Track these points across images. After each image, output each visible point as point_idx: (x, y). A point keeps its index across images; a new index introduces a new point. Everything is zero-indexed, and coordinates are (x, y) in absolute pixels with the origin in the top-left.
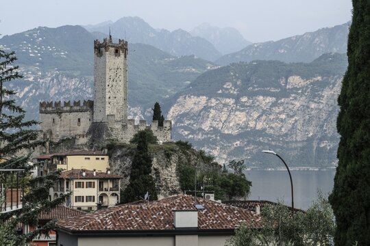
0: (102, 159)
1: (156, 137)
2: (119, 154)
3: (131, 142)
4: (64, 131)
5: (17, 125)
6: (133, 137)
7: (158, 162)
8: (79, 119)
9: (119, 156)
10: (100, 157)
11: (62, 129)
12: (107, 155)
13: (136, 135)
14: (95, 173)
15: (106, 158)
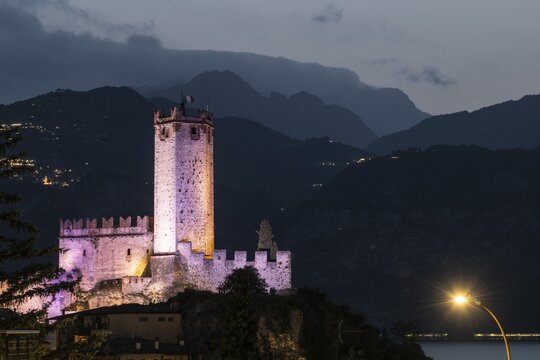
0: (170, 320)
1: (264, 281)
2: (198, 310)
3: (219, 289)
4: (103, 270)
5: (25, 255)
6: (223, 280)
7: (268, 323)
8: (129, 251)
9: (199, 313)
10: (167, 316)
11: (100, 267)
12: (178, 312)
13: (229, 277)
14: (157, 343)
15: (177, 318)
